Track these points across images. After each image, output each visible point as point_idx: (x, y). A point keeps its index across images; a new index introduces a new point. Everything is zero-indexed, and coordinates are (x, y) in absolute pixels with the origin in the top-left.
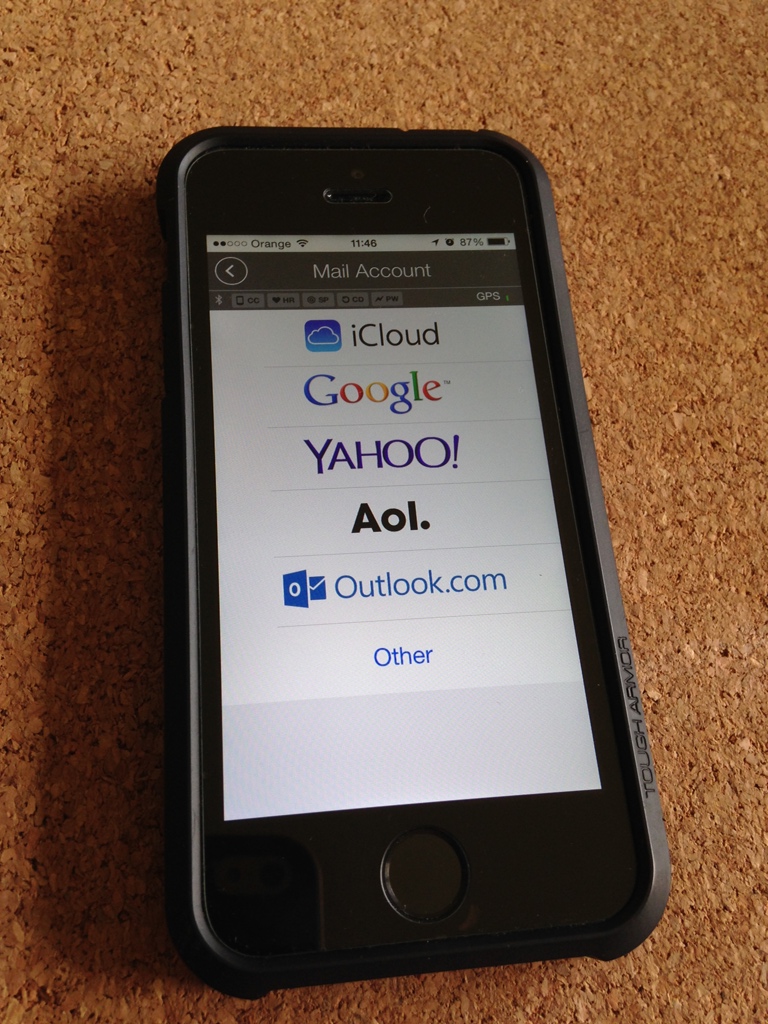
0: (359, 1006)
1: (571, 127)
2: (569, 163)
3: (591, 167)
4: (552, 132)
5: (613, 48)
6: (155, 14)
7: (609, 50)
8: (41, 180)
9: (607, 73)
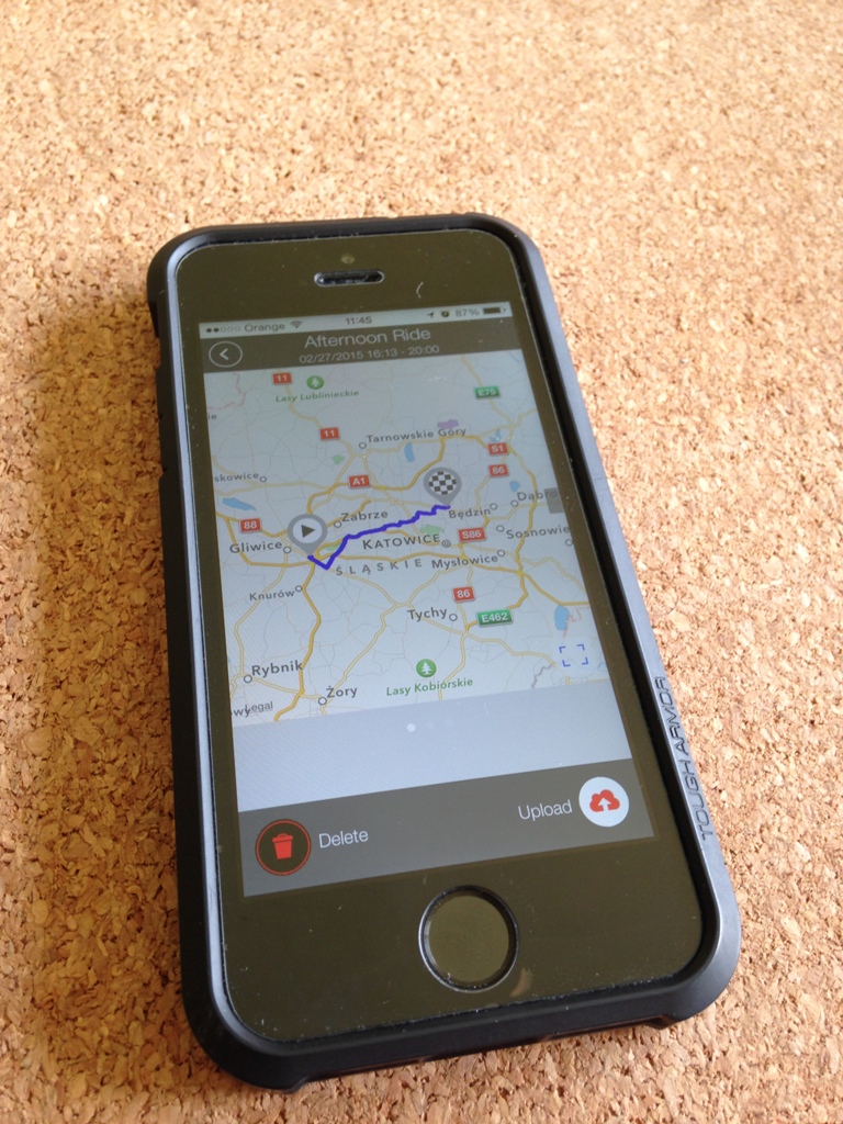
0: (779, 830)
1: (803, 114)
2: (808, 141)
3: (829, 143)
4: (787, 119)
5: (825, 54)
6: (420, 44)
7: (821, 57)
8: (347, 174)
9: (824, 73)
